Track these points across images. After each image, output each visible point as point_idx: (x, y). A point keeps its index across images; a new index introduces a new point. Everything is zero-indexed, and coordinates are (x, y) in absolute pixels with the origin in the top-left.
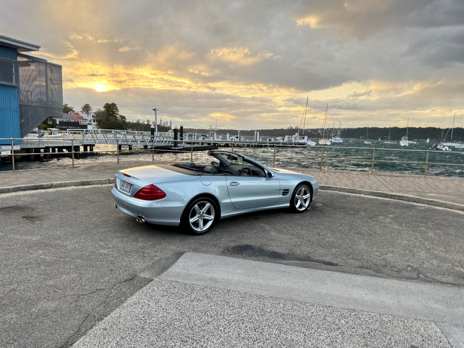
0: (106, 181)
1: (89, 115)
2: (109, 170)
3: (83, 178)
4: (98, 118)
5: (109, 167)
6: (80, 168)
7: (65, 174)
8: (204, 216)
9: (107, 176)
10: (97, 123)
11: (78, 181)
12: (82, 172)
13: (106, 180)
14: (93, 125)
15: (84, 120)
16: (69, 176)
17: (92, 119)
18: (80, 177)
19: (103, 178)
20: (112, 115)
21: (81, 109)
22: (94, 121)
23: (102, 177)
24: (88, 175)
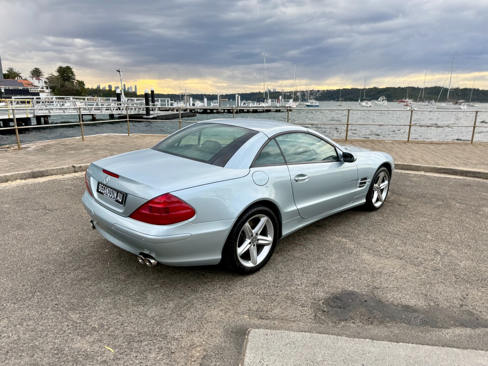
0: (70, 170)
1: (41, 81)
2: (72, 150)
3: (34, 165)
4: (52, 85)
5: (71, 146)
6: (29, 149)
7: (7, 161)
8: (258, 240)
9: (70, 161)
10: (51, 90)
11: (26, 172)
12: (33, 156)
13: (68, 168)
14: (47, 92)
15: (35, 86)
16: (12, 163)
17: (44, 85)
18: (29, 164)
19: (65, 164)
20: (68, 81)
21: (30, 74)
22: (47, 88)
23: (63, 162)
24: (41, 160)
